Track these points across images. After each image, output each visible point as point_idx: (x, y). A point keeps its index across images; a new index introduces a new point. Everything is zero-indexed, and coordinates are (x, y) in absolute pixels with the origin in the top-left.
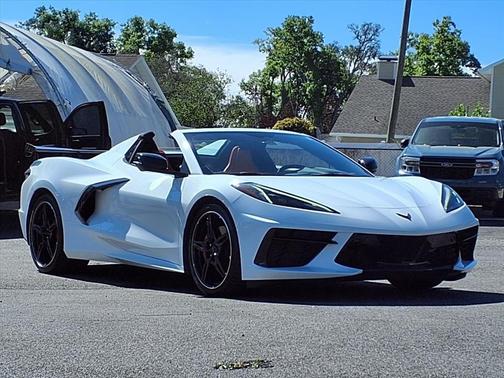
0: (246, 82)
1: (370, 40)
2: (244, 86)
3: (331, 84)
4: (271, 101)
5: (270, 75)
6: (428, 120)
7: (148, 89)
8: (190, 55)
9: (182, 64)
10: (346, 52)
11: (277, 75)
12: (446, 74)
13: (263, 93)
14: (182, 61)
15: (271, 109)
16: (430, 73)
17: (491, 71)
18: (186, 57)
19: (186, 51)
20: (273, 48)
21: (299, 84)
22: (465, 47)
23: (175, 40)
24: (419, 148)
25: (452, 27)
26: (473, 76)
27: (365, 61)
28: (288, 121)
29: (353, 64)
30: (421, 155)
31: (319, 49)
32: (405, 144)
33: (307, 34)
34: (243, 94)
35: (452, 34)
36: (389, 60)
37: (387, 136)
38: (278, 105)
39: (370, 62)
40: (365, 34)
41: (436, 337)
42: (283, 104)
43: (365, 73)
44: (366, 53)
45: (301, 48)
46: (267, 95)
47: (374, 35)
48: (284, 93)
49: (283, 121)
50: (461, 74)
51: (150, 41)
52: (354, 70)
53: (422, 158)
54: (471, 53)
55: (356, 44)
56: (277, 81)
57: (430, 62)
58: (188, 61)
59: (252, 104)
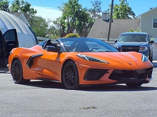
0: (55, 21)
1: (98, 6)
2: (55, 22)
3: (84, 22)
4: (64, 28)
5: (64, 19)
6: (123, 33)
7: (27, 24)
8: (36, 12)
9: (33, 15)
10: (90, 10)
11: (66, 19)
12: (124, 18)
13: (61, 25)
14: (33, 14)
15: (64, 30)
16: (118, 18)
17: (140, 17)
18: (34, 13)
19: (34, 11)
20: (64, 9)
21: (74, 22)
22: (130, 9)
23: (30, 7)
24: (120, 43)
25: (125, 2)
26: (133, 18)
27: (96, 14)
28: (71, 34)
29: (92, 15)
30: (122, 45)
31: (80, 10)
32: (116, 41)
33: (76, 5)
34: (54, 25)
35: (126, 4)
36: (106, 13)
37: (107, 39)
38: (66, 29)
39: (98, 14)
40: (96, 4)
41: (141, 100)
42: (68, 29)
43: (96, 18)
44: (97, 11)
45: (74, 10)
46: (62, 26)
47: (99, 5)
48: (68, 25)
49: (69, 34)
50: (129, 18)
51: (22, 8)
52: (93, 17)
53: (122, 46)
54: (132, 10)
55: (93, 8)
56: (66, 21)
57: (118, 14)
58: (35, 14)
59: (57, 29)
